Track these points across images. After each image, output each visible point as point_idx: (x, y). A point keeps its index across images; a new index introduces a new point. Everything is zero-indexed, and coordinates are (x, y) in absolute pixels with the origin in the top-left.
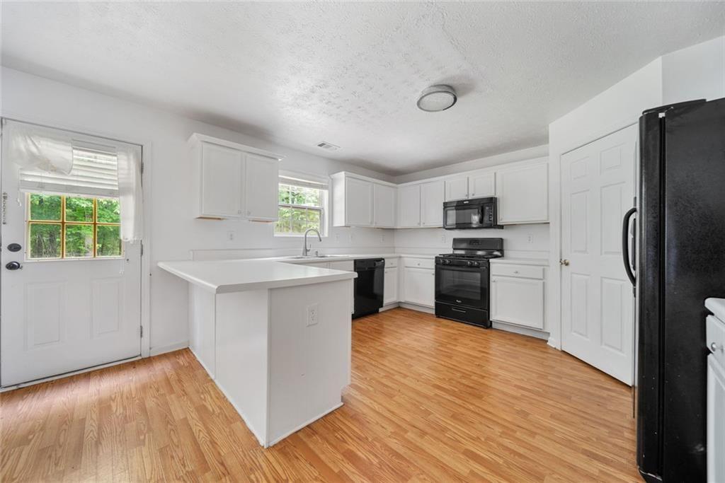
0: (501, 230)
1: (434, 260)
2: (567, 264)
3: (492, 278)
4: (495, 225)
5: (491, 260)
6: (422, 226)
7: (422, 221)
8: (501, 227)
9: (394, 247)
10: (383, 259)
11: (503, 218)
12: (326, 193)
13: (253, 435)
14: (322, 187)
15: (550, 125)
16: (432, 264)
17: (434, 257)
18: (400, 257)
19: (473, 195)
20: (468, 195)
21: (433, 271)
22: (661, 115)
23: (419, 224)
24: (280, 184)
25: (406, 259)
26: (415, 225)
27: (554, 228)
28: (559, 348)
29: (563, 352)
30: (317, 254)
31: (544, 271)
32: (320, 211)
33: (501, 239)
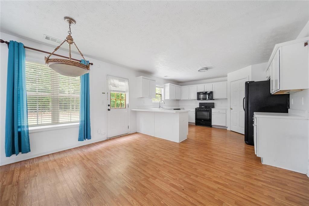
1: (195, 109)
2: (232, 109)
3: (212, 114)
4: (212, 99)
5: (212, 109)
6: (190, 99)
7: (190, 97)
8: (214, 100)
9: (179, 106)
10: (180, 109)
11: (215, 97)
12: (163, 89)
14: (162, 88)
16: (194, 110)
19: (206, 90)
20: (204, 90)
21: (195, 112)
22: (248, 83)
23: (189, 98)
24: (156, 88)
26: (187, 98)
27: (229, 100)
28: (230, 130)
29: (231, 131)
30: (162, 107)
31: (226, 111)
32: (161, 95)
33: (214, 103)
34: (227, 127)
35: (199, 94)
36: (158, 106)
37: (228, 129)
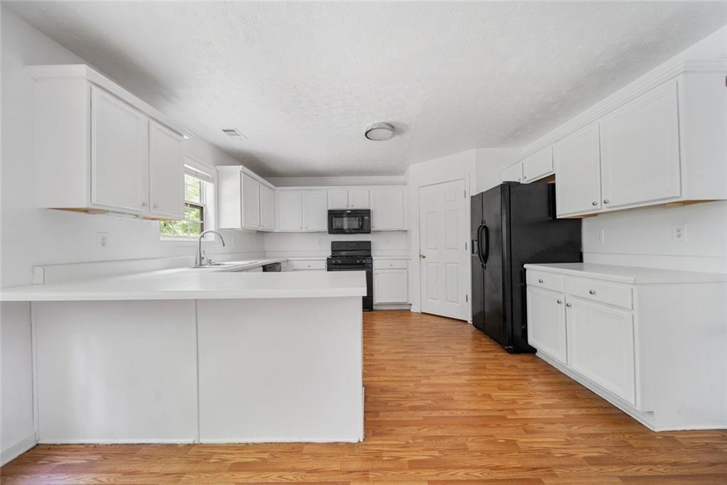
0: (369, 235)
1: (326, 262)
2: (424, 257)
3: (375, 272)
4: (367, 231)
5: (374, 258)
6: (304, 230)
7: (304, 226)
8: (372, 233)
10: (280, 263)
11: (375, 225)
12: (210, 186)
13: (338, 443)
15: (410, 166)
17: (326, 259)
18: (287, 261)
19: (353, 206)
20: (348, 206)
23: (301, 228)
25: (294, 262)
27: (414, 234)
28: (420, 312)
29: (422, 313)
30: (210, 262)
31: (407, 262)
32: (201, 208)
33: (370, 242)
34: (411, 305)
35: (333, 215)
36: (193, 258)
37: (414, 309)
